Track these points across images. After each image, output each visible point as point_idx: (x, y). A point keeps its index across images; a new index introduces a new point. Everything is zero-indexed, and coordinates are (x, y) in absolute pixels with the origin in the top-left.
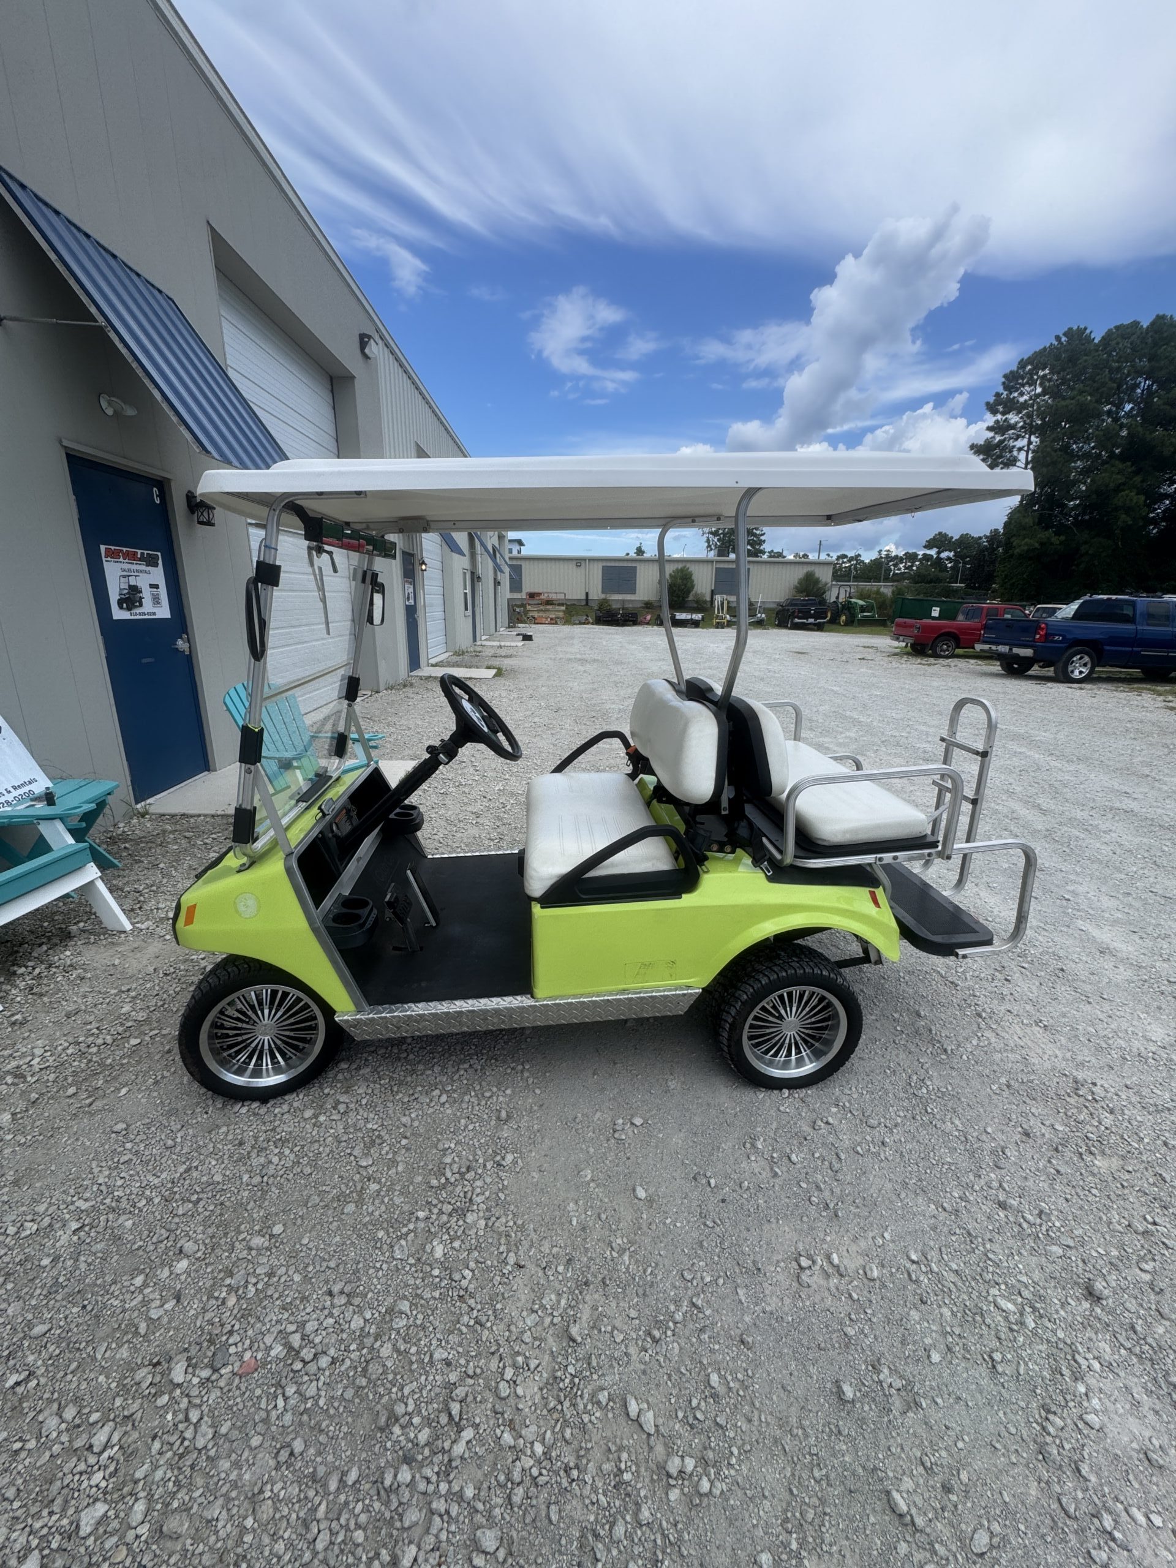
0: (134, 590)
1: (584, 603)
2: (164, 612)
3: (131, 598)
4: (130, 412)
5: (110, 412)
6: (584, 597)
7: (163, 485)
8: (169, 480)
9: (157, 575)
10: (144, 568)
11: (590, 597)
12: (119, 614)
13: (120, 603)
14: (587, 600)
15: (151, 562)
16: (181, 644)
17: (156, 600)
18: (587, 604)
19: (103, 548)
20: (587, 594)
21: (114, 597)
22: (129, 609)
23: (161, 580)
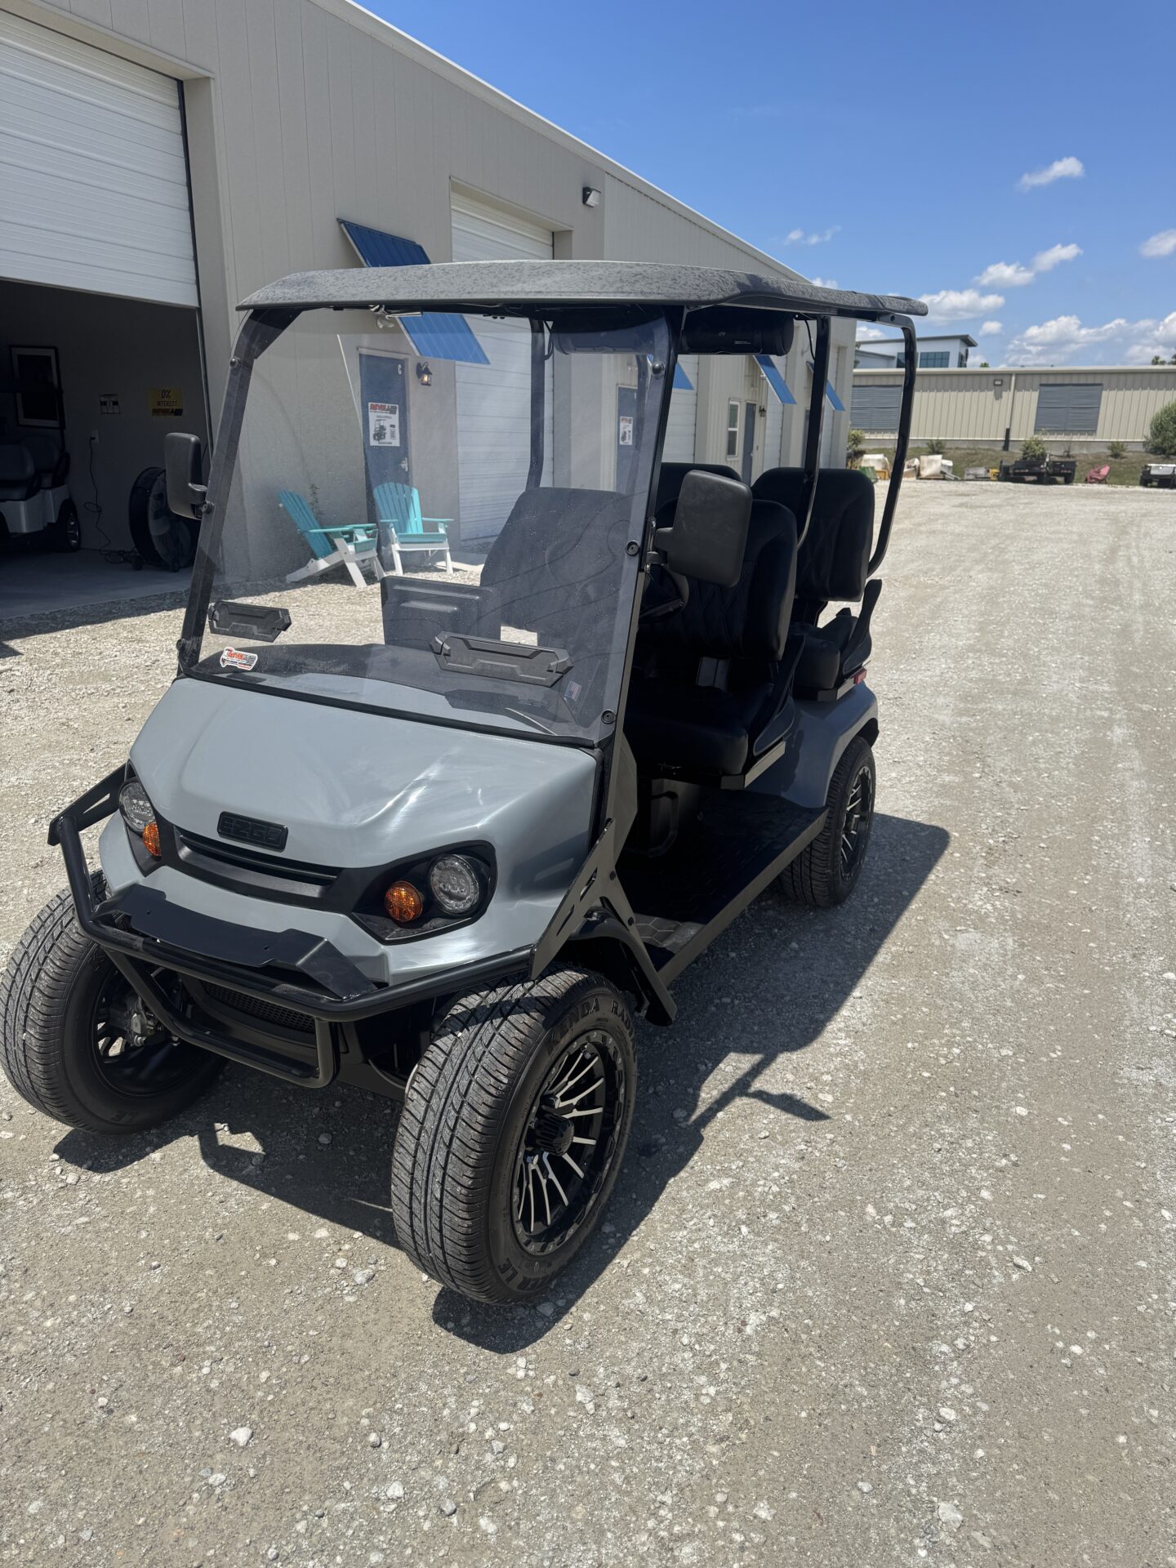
0: (382, 428)
1: (998, 448)
2: (396, 443)
3: (380, 435)
6: (1000, 437)
7: (404, 363)
8: (407, 359)
9: (395, 419)
10: (389, 415)
11: (1012, 438)
12: (373, 442)
13: (374, 436)
14: (1007, 443)
15: (393, 411)
16: (403, 465)
17: (393, 435)
18: (1006, 448)
20: (1008, 431)
21: (372, 433)
22: (379, 440)
23: (397, 424)
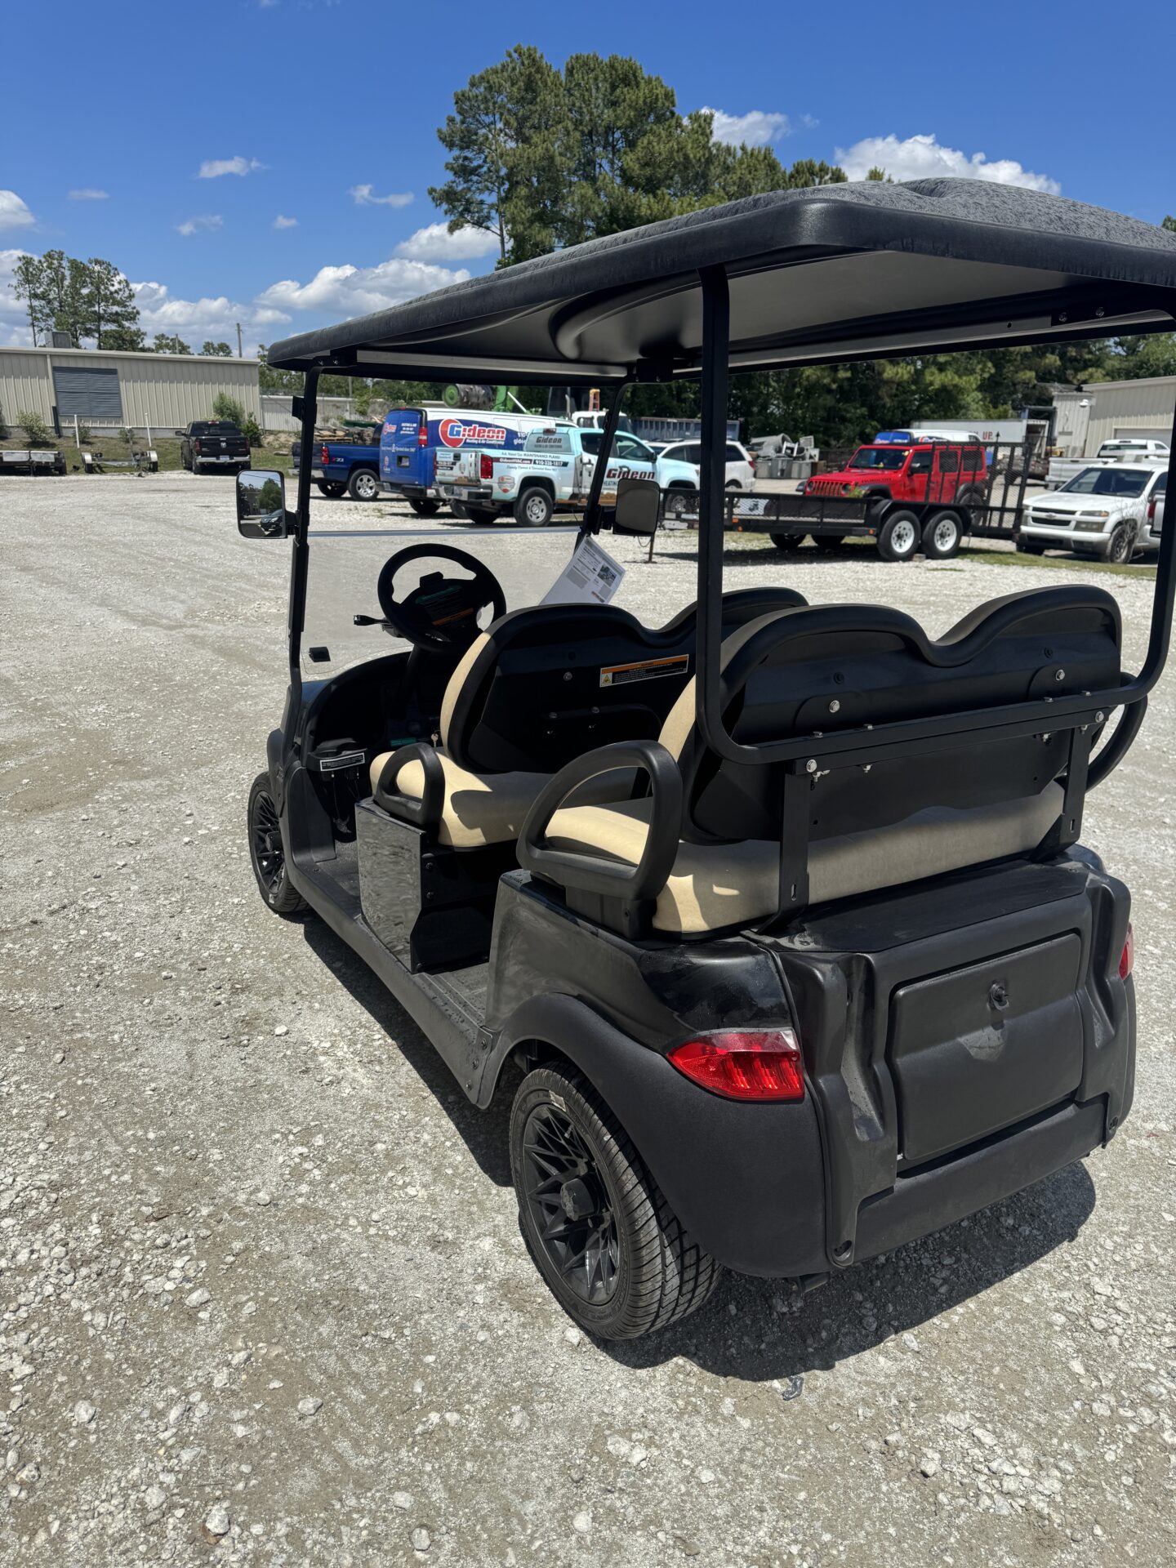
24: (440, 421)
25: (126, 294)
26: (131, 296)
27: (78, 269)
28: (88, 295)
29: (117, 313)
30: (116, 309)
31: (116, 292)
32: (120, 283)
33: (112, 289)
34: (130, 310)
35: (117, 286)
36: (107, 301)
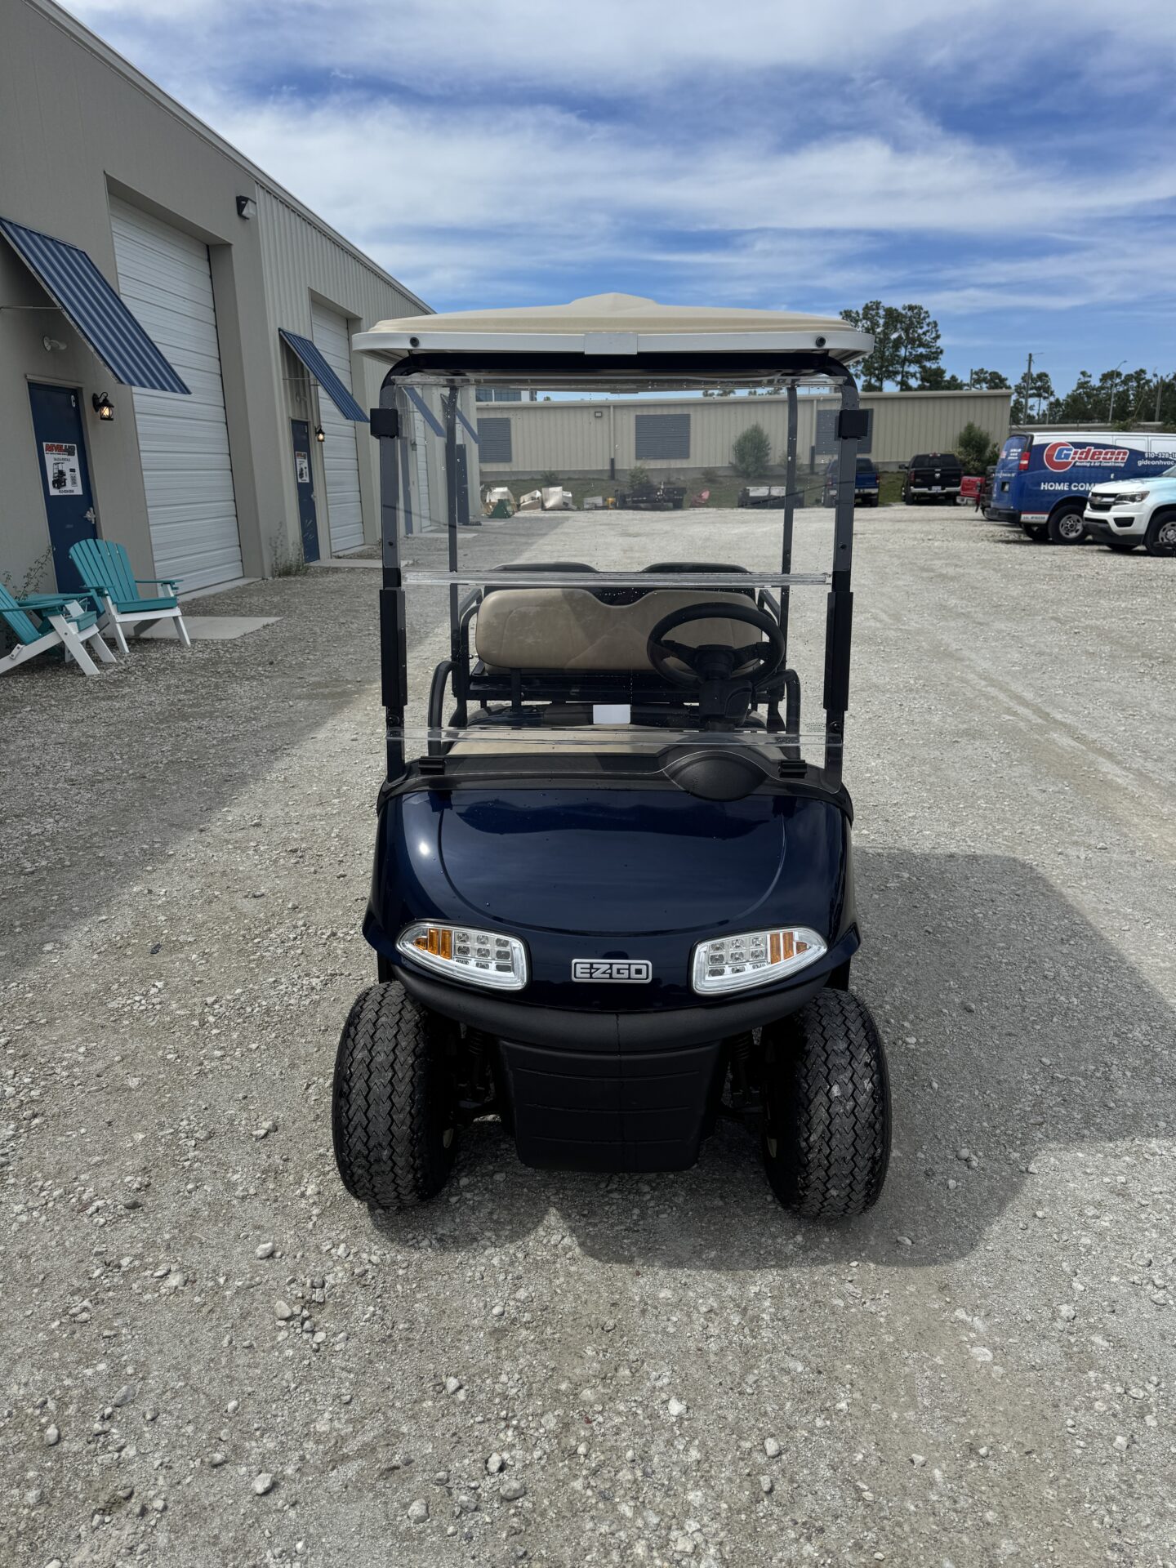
0: (61, 473)
1: (605, 477)
2: (78, 490)
3: (60, 481)
4: (63, 347)
5: (49, 349)
6: (607, 467)
7: (77, 392)
8: (81, 389)
9: (74, 462)
10: (66, 457)
11: (618, 466)
12: (54, 492)
13: (54, 483)
15: (71, 452)
16: (89, 515)
17: (74, 482)
18: (611, 477)
19: (44, 444)
20: (612, 461)
21: (50, 479)
22: (59, 488)
23: (76, 466)
24: (1047, 445)
25: (934, 335)
26: (938, 337)
27: (893, 316)
28: (895, 340)
29: (921, 355)
30: (922, 350)
31: (924, 333)
32: (928, 325)
33: (920, 331)
34: (934, 350)
35: (925, 328)
36: (913, 344)
